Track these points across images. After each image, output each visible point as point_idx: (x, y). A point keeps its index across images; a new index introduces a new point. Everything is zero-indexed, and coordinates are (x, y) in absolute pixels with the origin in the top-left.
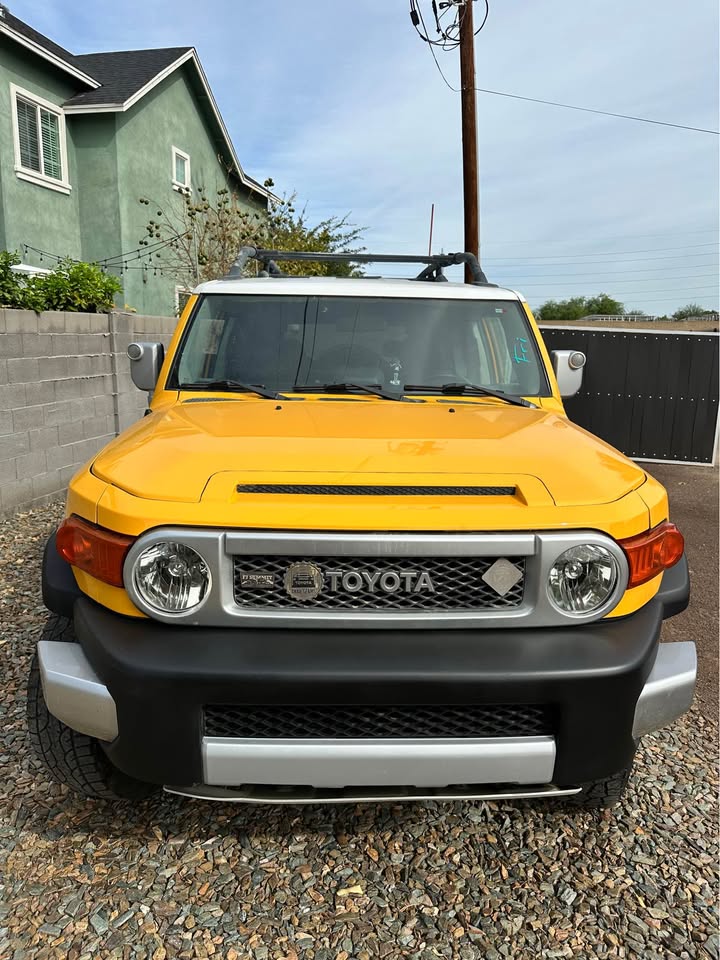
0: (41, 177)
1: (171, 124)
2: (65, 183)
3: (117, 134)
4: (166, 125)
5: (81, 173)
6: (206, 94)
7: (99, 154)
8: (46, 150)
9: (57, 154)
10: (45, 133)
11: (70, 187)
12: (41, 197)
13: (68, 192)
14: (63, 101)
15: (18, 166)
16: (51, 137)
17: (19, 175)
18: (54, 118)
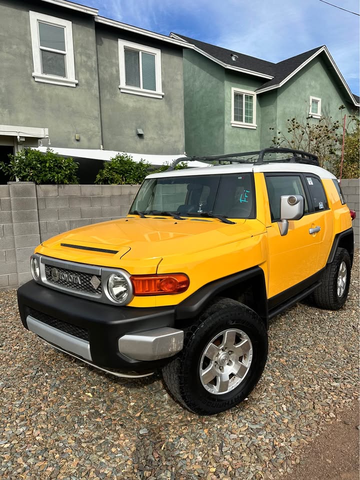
0: (243, 124)
1: (310, 86)
2: (254, 124)
3: (278, 98)
4: (307, 87)
5: (262, 118)
6: (332, 66)
7: (270, 109)
8: (247, 112)
9: (251, 113)
10: (247, 104)
11: (256, 126)
12: (242, 132)
13: (255, 128)
14: (256, 88)
15: (233, 121)
16: (249, 106)
17: (233, 125)
18: (251, 97)
